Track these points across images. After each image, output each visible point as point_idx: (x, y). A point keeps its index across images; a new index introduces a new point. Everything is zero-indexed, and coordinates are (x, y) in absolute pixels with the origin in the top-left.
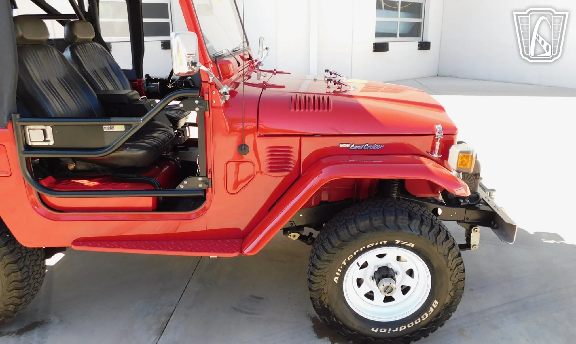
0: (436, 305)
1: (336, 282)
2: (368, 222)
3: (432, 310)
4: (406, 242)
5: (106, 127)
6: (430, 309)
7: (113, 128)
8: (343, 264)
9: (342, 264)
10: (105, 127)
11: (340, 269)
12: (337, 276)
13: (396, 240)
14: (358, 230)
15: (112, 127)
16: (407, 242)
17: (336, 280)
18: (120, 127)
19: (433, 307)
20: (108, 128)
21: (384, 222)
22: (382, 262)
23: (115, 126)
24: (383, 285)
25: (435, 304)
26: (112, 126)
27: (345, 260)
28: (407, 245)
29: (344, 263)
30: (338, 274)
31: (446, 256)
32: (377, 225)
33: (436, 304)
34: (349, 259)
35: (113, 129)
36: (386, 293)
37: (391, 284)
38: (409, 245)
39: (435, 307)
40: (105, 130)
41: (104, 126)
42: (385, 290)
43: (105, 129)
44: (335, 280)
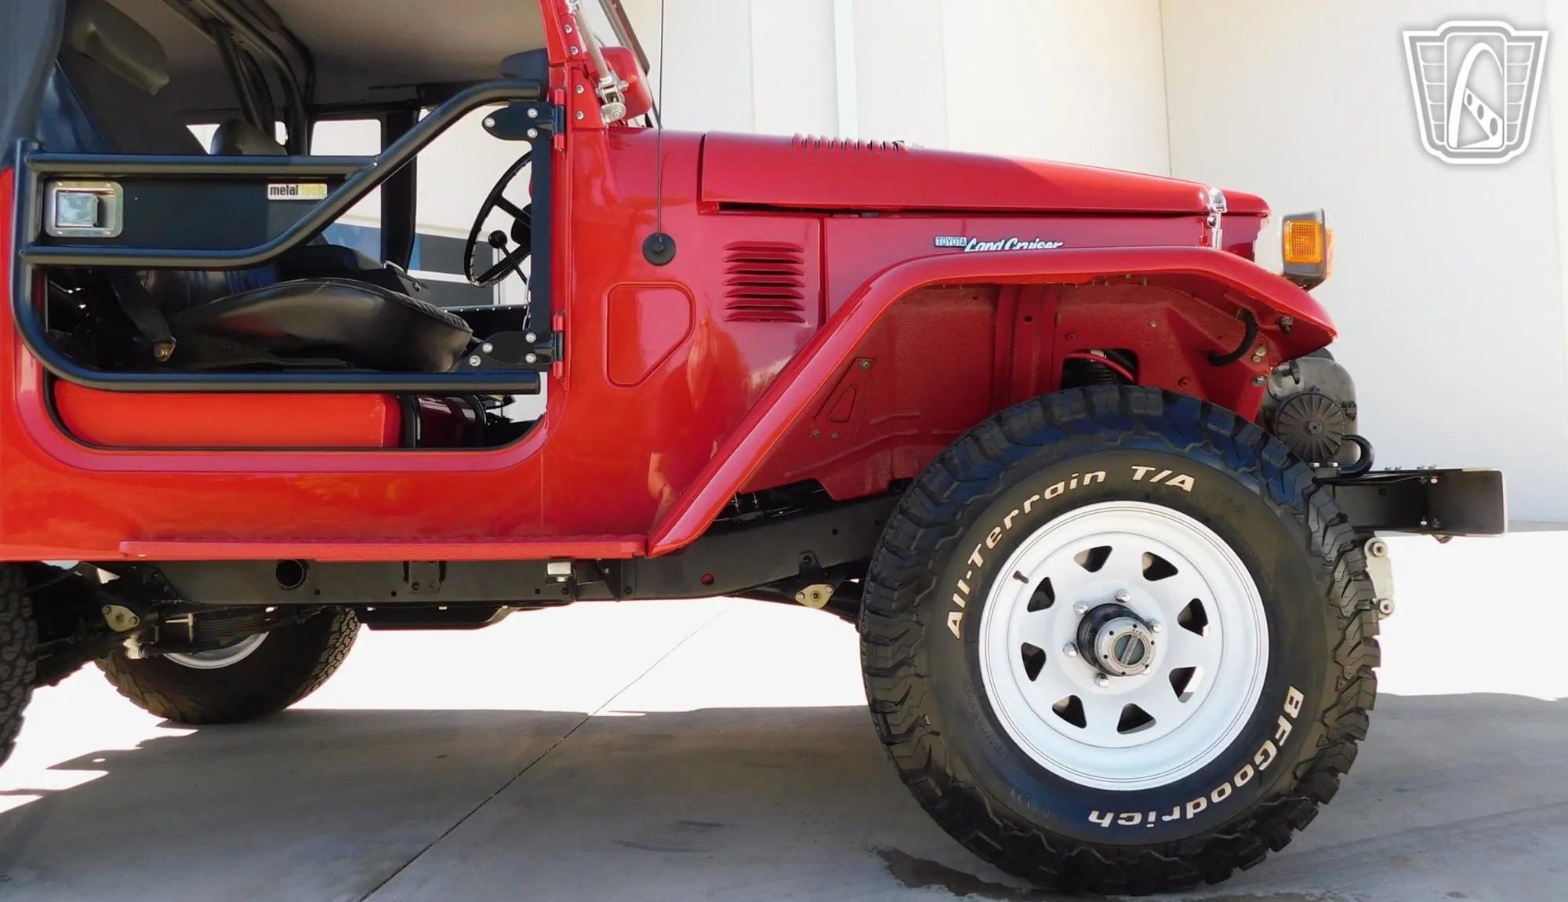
0: (1296, 707)
1: (955, 630)
2: (1038, 412)
3: (1285, 726)
4: (1166, 473)
5: (275, 188)
6: (1278, 726)
7: (294, 192)
8: (973, 561)
9: (969, 562)
10: (271, 188)
11: (966, 581)
12: (957, 608)
13: (1134, 467)
14: (1010, 438)
15: (293, 189)
16: (1170, 472)
17: (955, 622)
18: (315, 188)
19: (1288, 717)
20: (281, 191)
21: (1090, 408)
22: (1099, 587)
23: (300, 185)
24: (1111, 633)
25: (1294, 703)
26: (294, 185)
27: (980, 545)
28: (1170, 483)
29: (976, 558)
30: (957, 599)
31: (1303, 517)
32: (1068, 418)
33: (1297, 702)
34: (990, 543)
35: (294, 194)
36: (1124, 663)
37: (1137, 629)
38: (1174, 482)
39: (1294, 713)
40: (271, 197)
41: (270, 186)
42: (1119, 652)
43: (271, 194)
44: (950, 624)
